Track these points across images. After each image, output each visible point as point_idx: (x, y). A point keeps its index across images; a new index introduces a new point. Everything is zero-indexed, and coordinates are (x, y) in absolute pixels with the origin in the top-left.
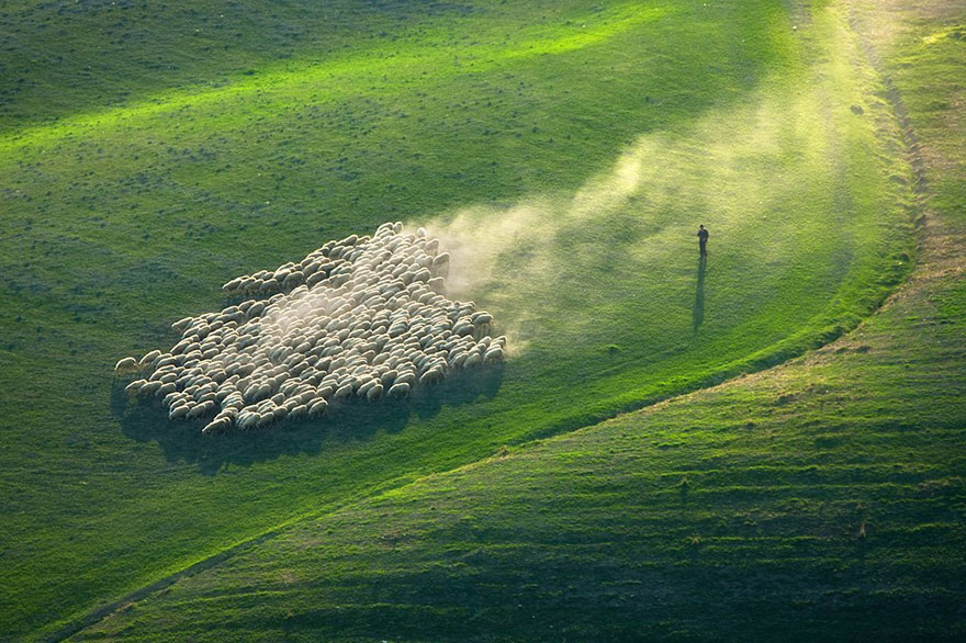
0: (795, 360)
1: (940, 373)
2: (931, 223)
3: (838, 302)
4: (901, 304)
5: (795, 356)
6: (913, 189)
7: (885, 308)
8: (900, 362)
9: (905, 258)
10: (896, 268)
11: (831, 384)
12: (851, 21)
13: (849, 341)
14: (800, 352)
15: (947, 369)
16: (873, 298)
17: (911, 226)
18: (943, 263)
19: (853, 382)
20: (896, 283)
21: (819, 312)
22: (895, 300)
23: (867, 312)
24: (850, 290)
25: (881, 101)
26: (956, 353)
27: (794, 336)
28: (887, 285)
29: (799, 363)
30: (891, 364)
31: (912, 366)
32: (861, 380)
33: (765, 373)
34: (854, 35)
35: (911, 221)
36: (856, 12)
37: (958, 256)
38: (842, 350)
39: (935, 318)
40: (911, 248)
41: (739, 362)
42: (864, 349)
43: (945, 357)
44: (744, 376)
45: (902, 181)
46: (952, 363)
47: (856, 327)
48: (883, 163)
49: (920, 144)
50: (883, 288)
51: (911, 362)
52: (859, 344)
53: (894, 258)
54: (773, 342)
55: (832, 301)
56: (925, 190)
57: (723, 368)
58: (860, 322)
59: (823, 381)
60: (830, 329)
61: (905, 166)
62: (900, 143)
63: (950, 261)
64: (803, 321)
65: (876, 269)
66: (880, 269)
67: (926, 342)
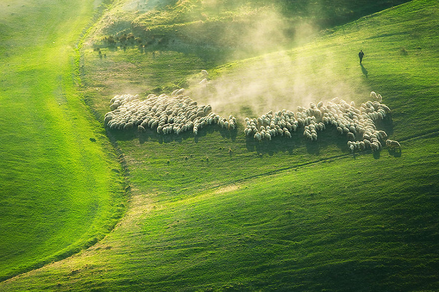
0: (77, 254)
1: (146, 257)
2: (133, 190)
3: (94, 227)
4: (123, 227)
5: (76, 253)
6: (123, 175)
7: (116, 229)
8: (126, 253)
9: (123, 206)
10: (119, 211)
11: (95, 264)
12: (85, 100)
13: (101, 244)
14: (78, 251)
15: (149, 255)
16: (110, 225)
17: (123, 191)
18: (141, 207)
19: (106, 263)
20: (120, 217)
21: (86, 232)
22: (120, 225)
23: (107, 231)
24: (99, 221)
25: (103, 136)
26: (152, 248)
27: (75, 244)
28: (116, 218)
29: (79, 256)
30: (122, 254)
31: (132, 254)
32: (109, 262)
33: (63, 261)
34: (88, 107)
35: (123, 189)
36: (87, 96)
37: (147, 204)
38: (99, 249)
39: (140, 232)
40: (124, 201)
41: (50, 256)
42: (109, 248)
43: (147, 250)
44: (53, 263)
45: (118, 172)
46: (151, 252)
47: (103, 238)
48: (108, 164)
49: (124, 155)
50: (114, 220)
51: (132, 252)
52: (106, 246)
53: (118, 206)
54: (65, 246)
55: (91, 227)
56: (129, 175)
57: (43, 260)
58: (105, 236)
59: (92, 263)
60: (92, 239)
61: (118, 165)
62: (114, 154)
63: (144, 206)
64: (78, 236)
65: (110, 211)
66: (112, 211)
67: (137, 243)
